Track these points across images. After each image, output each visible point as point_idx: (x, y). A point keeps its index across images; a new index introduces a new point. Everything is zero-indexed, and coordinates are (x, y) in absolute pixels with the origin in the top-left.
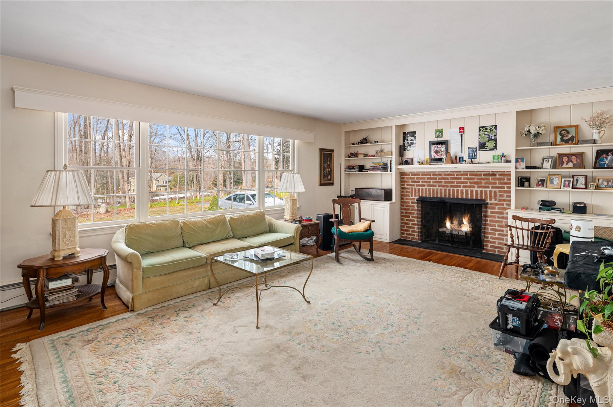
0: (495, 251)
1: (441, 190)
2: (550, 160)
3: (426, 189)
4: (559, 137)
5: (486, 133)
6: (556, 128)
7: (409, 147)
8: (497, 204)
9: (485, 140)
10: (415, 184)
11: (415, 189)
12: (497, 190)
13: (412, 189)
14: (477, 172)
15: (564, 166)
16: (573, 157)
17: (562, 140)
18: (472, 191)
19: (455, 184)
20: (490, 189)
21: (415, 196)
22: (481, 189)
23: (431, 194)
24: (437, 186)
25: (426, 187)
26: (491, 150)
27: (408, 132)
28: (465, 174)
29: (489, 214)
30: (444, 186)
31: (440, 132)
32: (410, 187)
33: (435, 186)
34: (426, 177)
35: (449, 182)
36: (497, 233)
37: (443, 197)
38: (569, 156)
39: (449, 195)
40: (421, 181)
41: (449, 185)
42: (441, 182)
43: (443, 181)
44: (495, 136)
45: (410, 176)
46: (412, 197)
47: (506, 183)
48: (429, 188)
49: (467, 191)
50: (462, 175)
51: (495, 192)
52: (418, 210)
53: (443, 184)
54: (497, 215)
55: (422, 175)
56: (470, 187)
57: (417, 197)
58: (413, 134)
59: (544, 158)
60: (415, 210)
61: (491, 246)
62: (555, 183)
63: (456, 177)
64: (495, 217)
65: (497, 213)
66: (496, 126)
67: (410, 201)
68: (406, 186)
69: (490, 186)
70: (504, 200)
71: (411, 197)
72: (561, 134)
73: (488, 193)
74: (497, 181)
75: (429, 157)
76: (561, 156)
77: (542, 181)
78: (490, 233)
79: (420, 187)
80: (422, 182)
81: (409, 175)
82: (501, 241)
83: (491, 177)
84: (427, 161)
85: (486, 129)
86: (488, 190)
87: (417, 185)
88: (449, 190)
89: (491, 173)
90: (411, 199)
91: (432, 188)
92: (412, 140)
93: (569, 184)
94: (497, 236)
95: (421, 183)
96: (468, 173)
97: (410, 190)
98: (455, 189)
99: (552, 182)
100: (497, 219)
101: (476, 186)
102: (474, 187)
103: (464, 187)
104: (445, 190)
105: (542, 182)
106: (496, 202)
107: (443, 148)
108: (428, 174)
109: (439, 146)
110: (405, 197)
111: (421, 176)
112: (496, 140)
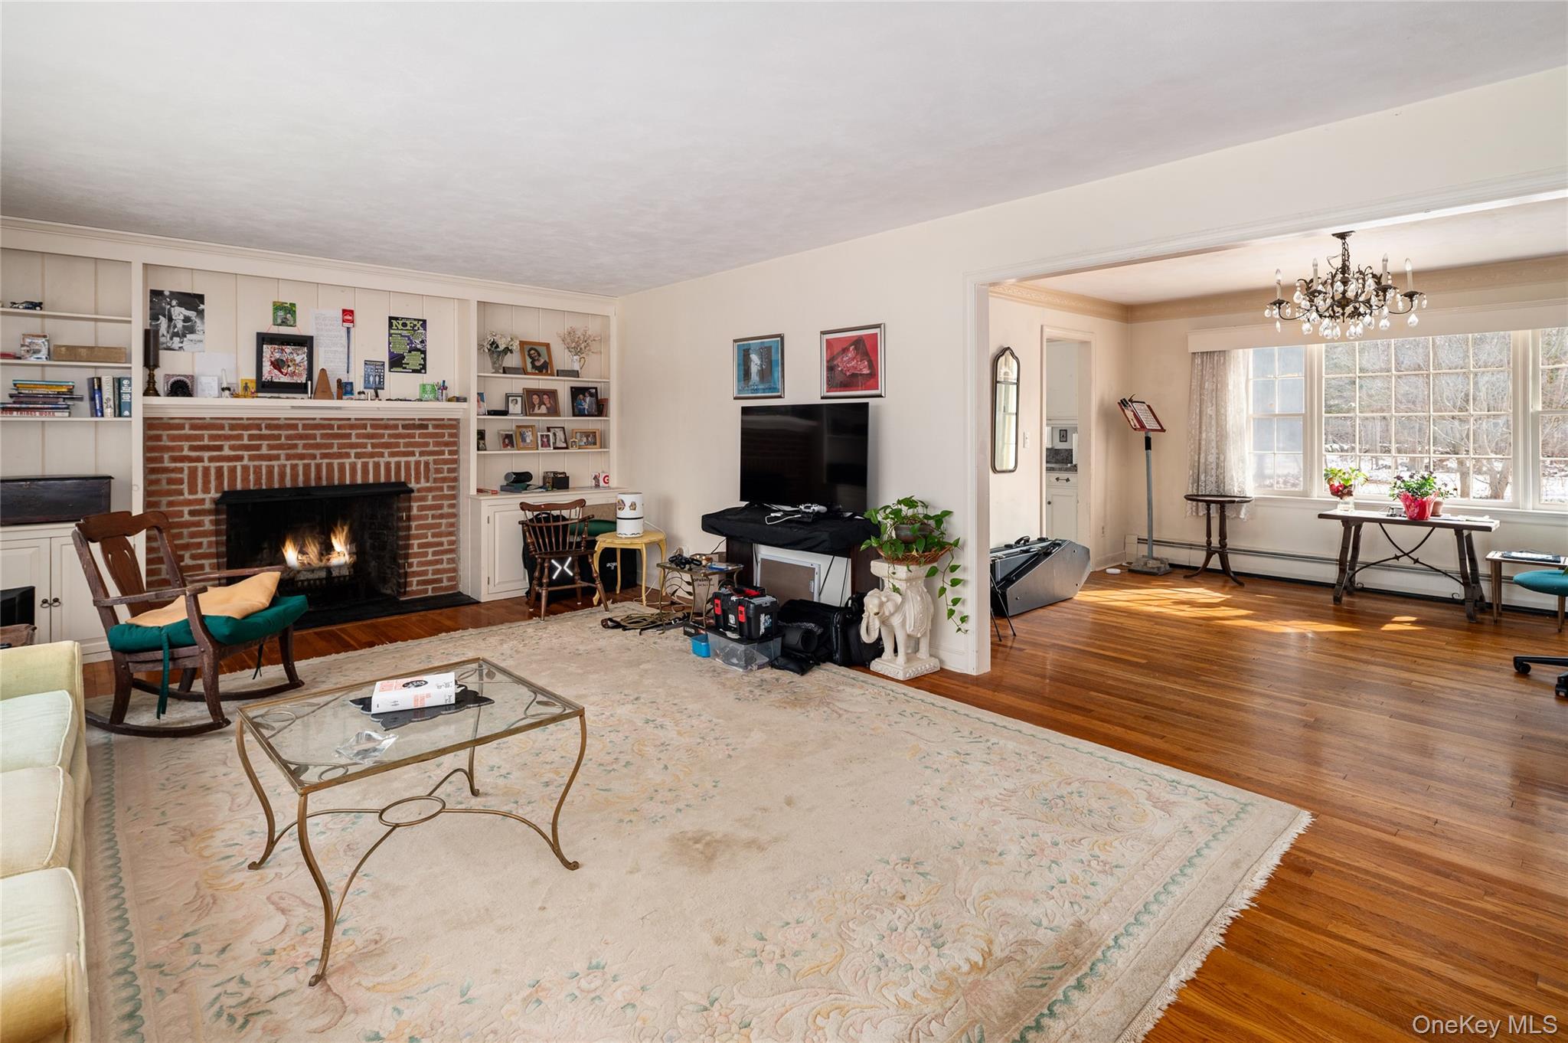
0: (426, 591)
1: (294, 467)
2: (519, 399)
3: (245, 469)
4: (529, 360)
5: (405, 333)
6: (522, 344)
7: (176, 340)
8: (430, 489)
9: (401, 348)
10: (206, 455)
11: (206, 470)
12: (431, 458)
13: (193, 472)
14: (388, 419)
15: (536, 411)
16: (545, 397)
17: (534, 366)
18: (377, 466)
19: (335, 450)
20: (417, 458)
21: (206, 490)
22: (397, 459)
23: (264, 481)
24: (283, 457)
25: (246, 462)
26: (415, 371)
27: (172, 293)
28: (360, 424)
29: (415, 512)
30: (302, 457)
31: (286, 311)
32: (186, 465)
33: (277, 457)
34: (246, 433)
35: (318, 446)
36: (430, 550)
37: (301, 484)
38: (540, 393)
39: (319, 477)
40: (226, 444)
41: (317, 452)
42: (295, 446)
43: (301, 442)
44: (422, 342)
45: (187, 431)
46: (191, 497)
47: (447, 444)
48: (256, 463)
49: (365, 466)
50: (352, 427)
51: (427, 464)
52: (217, 533)
53: (300, 451)
54: (430, 513)
55: (232, 427)
56: (372, 455)
57: (214, 494)
58: (193, 301)
59: (507, 396)
60: (204, 534)
61: (419, 583)
62: (528, 441)
63: (336, 431)
64: (426, 517)
65: (431, 508)
66: (424, 321)
67: (186, 510)
68: (167, 464)
69: (417, 450)
70: (444, 480)
71: (187, 496)
72: (530, 356)
73: (413, 467)
74: (431, 441)
75: (253, 376)
76: (529, 393)
77: (509, 437)
78: (417, 555)
79: (225, 465)
80: (232, 448)
81: (181, 427)
82: (439, 567)
83: (418, 432)
84: (246, 388)
85: (404, 325)
86: (412, 459)
87: (211, 459)
88: (318, 467)
89: (417, 422)
90: (189, 503)
91: (264, 463)
92: (187, 319)
93: (548, 441)
94: (430, 558)
95: (227, 452)
96: (369, 423)
97: (185, 476)
98: (336, 462)
99: (524, 440)
100: (430, 521)
101: (386, 452)
102: (382, 455)
103: (358, 456)
104: (307, 467)
105: (508, 440)
106: (428, 485)
107: (300, 357)
108: (254, 424)
109: (288, 349)
110: (165, 500)
111: (227, 432)
112: (424, 352)
